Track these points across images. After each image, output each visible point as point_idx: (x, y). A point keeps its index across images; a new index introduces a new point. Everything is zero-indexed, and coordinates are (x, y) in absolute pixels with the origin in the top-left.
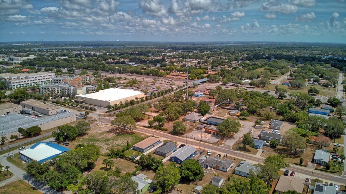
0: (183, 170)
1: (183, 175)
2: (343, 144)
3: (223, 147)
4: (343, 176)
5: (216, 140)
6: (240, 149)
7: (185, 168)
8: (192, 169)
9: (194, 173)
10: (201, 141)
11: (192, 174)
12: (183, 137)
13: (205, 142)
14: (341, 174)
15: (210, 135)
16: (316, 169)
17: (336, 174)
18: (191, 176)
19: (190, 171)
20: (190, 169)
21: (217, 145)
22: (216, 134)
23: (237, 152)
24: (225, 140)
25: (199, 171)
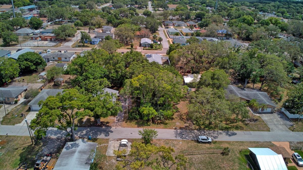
0: (21, 62)
1: (23, 67)
2: (159, 35)
3: (63, 47)
4: (163, 51)
5: (54, 44)
6: (79, 46)
7: (23, 60)
8: (32, 59)
9: (34, 62)
10: (38, 46)
11: (32, 64)
12: (17, 47)
13: (42, 47)
14: (162, 50)
15: (47, 42)
16: (144, 49)
17: (158, 50)
18: (32, 66)
19: (29, 62)
20: (29, 59)
21: (56, 47)
22: (53, 40)
23: (77, 48)
24: (63, 43)
25: (41, 60)
